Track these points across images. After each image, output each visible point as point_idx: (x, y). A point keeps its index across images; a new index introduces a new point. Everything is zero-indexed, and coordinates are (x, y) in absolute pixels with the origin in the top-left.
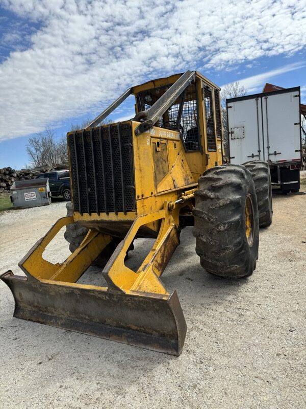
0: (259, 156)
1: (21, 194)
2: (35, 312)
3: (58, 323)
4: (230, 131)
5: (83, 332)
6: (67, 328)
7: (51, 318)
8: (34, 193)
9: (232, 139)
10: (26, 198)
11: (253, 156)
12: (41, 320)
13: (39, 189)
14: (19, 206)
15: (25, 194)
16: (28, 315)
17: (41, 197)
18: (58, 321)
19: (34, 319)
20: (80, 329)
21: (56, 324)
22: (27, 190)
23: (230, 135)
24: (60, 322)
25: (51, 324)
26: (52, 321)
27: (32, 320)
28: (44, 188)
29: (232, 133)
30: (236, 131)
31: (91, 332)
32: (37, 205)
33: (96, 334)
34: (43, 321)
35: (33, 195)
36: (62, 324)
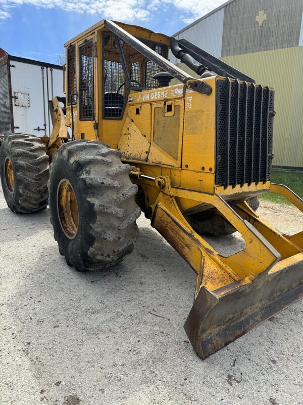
0: (45, 130)
2: (226, 330)
3: (258, 321)
4: (13, 95)
5: (281, 309)
6: (268, 317)
7: (247, 321)
9: (15, 105)
11: (39, 129)
12: (239, 332)
16: (220, 341)
18: (255, 318)
19: (231, 338)
20: (278, 309)
21: (257, 323)
23: (13, 99)
24: (258, 318)
25: (252, 327)
26: (251, 323)
27: (230, 342)
29: (16, 98)
30: (19, 95)
31: (286, 304)
33: (289, 303)
34: (242, 332)
36: (262, 318)
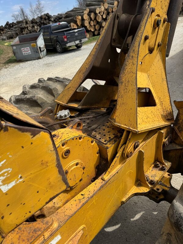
1: (20, 49)
8: (28, 48)
10: (23, 53)
13: (32, 44)
14: (19, 59)
15: (22, 49)
17: (34, 52)
22: (23, 45)
28: (35, 44)
32: (32, 59)
35: (28, 50)
